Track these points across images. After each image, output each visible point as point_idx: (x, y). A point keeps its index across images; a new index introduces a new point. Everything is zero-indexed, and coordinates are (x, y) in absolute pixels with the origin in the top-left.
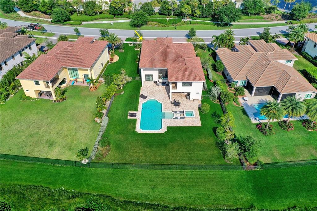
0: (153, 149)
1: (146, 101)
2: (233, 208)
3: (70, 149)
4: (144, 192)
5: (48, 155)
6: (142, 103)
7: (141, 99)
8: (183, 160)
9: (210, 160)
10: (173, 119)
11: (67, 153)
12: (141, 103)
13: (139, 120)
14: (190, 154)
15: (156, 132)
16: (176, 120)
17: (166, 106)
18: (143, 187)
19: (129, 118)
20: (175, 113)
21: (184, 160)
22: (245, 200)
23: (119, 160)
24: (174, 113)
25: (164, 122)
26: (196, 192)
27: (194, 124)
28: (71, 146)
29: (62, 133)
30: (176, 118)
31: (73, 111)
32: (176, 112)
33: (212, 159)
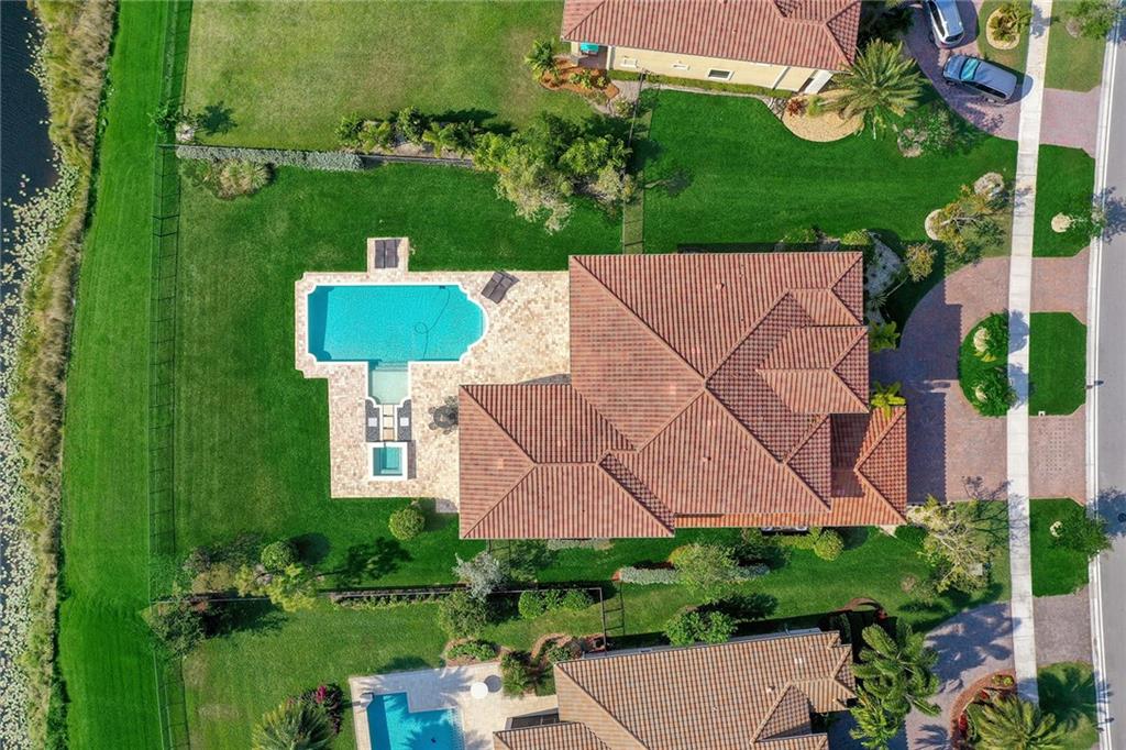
0: (230, 336)
1: (469, 298)
2: (64, 542)
3: (227, 75)
4: (98, 315)
5: (204, 12)
6: (459, 284)
7: (483, 277)
8: (190, 425)
9: (189, 506)
10: (368, 402)
11: (215, 66)
12: (460, 280)
13: (361, 280)
14: (212, 450)
15: (301, 342)
16: (361, 411)
17: (443, 376)
18: (111, 311)
19: (371, 243)
20: (399, 410)
21: (190, 429)
22: (82, 578)
23: (190, 232)
24: (401, 406)
25: (349, 367)
26: (97, 453)
27: (339, 473)
28: (241, 72)
29: (295, 25)
30: (371, 412)
31: (409, 27)
32: (406, 411)
33: (194, 514)
